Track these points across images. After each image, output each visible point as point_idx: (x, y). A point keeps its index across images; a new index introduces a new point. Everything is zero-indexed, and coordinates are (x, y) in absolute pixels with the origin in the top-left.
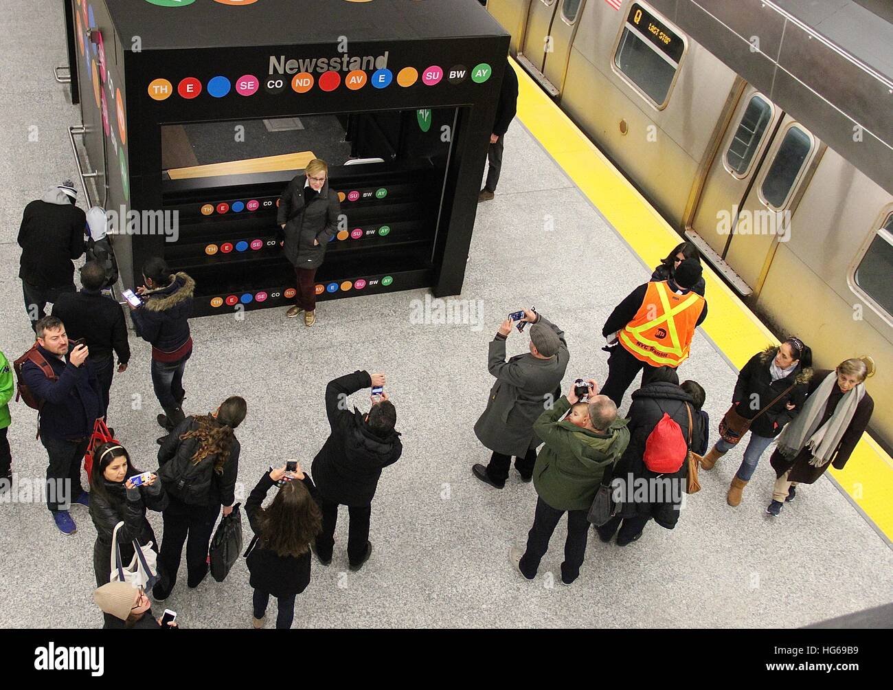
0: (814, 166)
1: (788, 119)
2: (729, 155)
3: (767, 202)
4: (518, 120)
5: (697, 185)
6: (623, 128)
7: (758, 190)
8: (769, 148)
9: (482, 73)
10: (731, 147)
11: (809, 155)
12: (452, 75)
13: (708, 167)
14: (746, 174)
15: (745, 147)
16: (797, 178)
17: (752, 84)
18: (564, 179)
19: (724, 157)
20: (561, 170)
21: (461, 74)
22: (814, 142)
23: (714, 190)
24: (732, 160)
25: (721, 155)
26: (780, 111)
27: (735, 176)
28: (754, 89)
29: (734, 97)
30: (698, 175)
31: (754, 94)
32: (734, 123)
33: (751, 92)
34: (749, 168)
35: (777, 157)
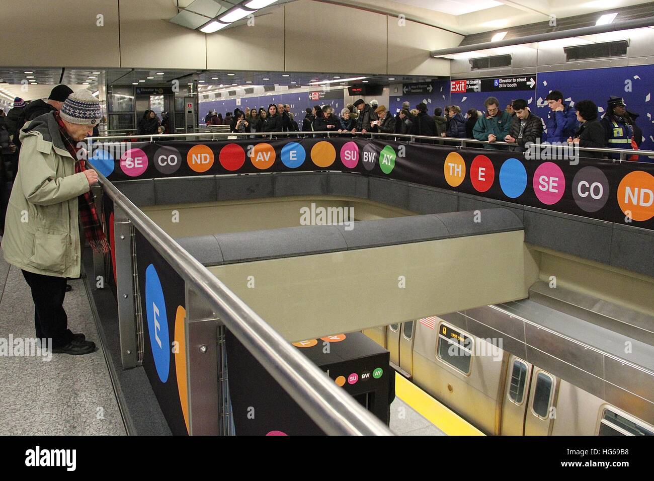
0: (557, 391)
1: (536, 369)
2: (511, 393)
3: (538, 415)
4: (398, 398)
5: (498, 412)
6: (450, 388)
7: (531, 409)
8: (530, 387)
9: (378, 373)
10: (511, 389)
11: (552, 387)
12: (363, 376)
13: (501, 402)
14: (522, 402)
15: (517, 387)
16: (550, 399)
17: (514, 354)
18: (425, 422)
19: (508, 395)
20: (423, 417)
21: (368, 375)
22: (553, 378)
23: (507, 413)
24: (513, 396)
25: (506, 395)
26: (530, 365)
27: (517, 404)
28: (514, 356)
29: (505, 362)
30: (497, 406)
31: (516, 359)
32: (509, 375)
33: (513, 358)
34: (523, 398)
35: (536, 391)
